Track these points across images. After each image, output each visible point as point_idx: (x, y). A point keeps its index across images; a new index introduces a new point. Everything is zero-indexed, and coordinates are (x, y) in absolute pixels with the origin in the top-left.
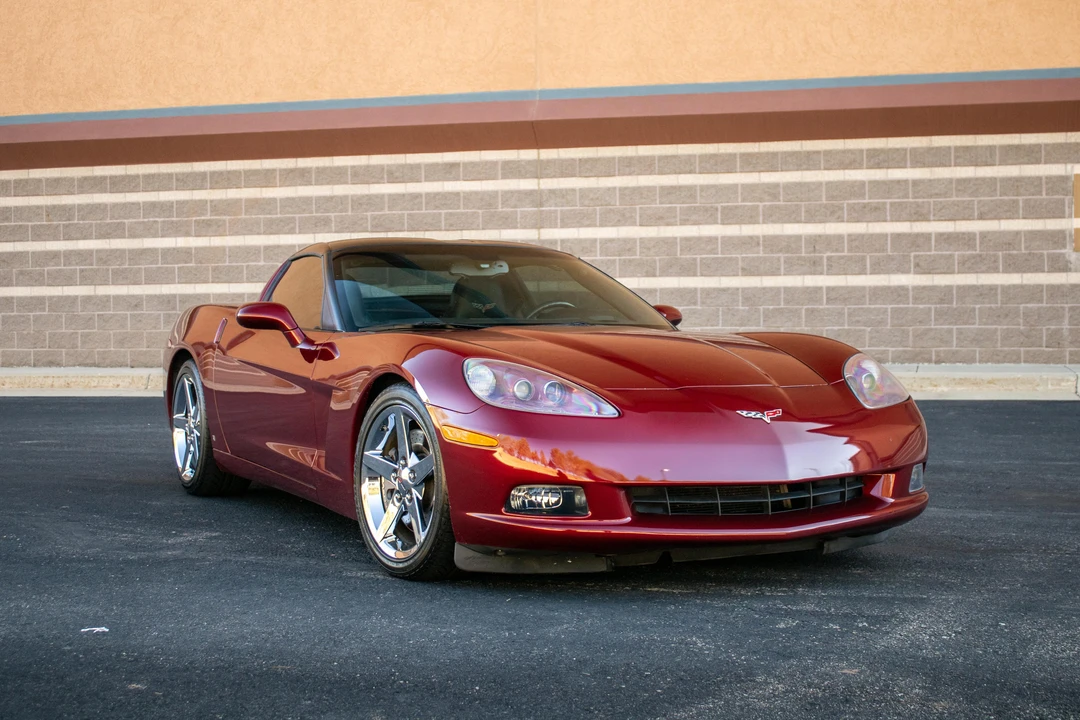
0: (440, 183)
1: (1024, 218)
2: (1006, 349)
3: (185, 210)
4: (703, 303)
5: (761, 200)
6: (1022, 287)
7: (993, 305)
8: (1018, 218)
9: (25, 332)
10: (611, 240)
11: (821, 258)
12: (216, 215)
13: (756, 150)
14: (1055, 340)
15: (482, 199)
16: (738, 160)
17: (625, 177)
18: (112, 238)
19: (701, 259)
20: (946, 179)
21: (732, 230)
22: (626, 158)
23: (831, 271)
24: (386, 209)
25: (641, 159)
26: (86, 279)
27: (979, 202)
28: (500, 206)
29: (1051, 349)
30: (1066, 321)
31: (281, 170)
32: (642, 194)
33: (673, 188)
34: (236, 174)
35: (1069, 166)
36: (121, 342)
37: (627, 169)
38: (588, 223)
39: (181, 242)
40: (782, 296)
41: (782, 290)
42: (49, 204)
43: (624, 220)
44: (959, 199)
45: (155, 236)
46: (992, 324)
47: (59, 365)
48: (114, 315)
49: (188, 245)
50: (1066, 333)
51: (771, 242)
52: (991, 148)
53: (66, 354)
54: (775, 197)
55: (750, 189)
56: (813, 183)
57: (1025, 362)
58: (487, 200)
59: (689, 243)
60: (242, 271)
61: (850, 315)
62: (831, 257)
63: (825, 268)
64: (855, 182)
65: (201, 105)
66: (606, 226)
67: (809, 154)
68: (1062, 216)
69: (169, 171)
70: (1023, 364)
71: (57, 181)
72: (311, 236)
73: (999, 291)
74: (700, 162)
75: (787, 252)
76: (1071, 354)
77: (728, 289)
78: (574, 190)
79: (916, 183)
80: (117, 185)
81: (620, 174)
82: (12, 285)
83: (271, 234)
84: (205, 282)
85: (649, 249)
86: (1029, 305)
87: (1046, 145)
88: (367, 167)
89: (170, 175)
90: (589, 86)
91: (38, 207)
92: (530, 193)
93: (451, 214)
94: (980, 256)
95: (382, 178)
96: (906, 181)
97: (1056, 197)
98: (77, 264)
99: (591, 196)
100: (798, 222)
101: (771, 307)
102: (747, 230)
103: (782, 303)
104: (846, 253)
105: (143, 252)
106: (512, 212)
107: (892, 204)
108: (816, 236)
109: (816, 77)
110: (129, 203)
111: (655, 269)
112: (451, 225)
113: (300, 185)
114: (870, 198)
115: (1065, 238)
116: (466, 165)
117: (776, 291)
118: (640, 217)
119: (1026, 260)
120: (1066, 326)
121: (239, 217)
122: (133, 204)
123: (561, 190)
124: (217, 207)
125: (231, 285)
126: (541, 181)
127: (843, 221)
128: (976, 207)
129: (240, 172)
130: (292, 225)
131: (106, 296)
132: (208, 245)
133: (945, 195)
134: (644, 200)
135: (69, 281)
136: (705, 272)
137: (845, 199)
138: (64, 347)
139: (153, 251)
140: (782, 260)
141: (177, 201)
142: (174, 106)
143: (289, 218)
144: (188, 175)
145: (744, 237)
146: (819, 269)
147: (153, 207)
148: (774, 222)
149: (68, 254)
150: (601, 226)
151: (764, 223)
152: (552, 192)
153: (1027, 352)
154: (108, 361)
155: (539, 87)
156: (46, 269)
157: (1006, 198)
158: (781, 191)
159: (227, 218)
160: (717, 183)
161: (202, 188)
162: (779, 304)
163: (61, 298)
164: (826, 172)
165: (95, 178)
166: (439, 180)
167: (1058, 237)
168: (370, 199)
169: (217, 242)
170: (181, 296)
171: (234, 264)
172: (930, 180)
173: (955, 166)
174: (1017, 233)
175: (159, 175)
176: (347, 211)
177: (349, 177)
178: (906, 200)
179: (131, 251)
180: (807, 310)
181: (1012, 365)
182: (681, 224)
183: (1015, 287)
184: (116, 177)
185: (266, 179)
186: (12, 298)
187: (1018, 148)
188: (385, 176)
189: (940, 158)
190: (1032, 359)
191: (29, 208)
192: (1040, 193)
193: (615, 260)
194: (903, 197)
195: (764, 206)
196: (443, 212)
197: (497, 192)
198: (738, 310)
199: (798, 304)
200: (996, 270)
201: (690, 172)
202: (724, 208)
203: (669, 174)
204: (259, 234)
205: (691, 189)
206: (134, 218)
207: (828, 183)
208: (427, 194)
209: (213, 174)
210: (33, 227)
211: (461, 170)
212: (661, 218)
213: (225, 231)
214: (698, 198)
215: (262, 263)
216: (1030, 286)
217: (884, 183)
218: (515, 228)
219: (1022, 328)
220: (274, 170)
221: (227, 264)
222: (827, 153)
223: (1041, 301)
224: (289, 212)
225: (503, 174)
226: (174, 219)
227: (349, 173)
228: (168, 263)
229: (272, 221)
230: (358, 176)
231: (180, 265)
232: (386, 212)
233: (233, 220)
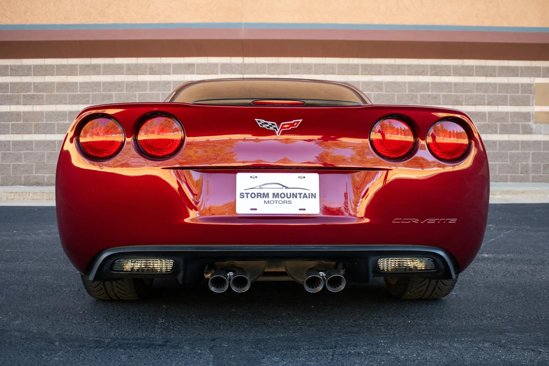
0: (183, 75)
1: (510, 105)
2: (501, 174)
3: (17, 88)
5: (373, 91)
6: (509, 142)
7: (495, 151)
8: (507, 105)
12: (37, 92)
13: (370, 63)
14: (525, 170)
16: (360, 67)
17: (295, 75)
20: (472, 83)
22: (296, 64)
24: (148, 90)
25: (305, 66)
27: (488, 96)
29: (523, 175)
30: (530, 160)
31: (80, 65)
34: (51, 67)
35: (532, 79)
37: (296, 71)
39: (14, 108)
44: (478, 94)
46: (494, 161)
49: (18, 110)
50: (530, 166)
52: (494, 68)
54: (380, 89)
55: (366, 85)
56: (402, 82)
57: (510, 181)
60: (54, 127)
64: (424, 82)
65: (28, 23)
67: (399, 67)
68: (528, 105)
69: (6, 64)
70: (509, 183)
73: (498, 144)
74: (339, 68)
76: (533, 177)
79: (456, 84)
81: (292, 74)
83: (74, 104)
84: (30, 133)
86: (513, 151)
87: (521, 67)
88: (136, 65)
89: (6, 67)
90: (274, 22)
94: (488, 125)
95: (146, 71)
96: (451, 83)
97: (526, 94)
107: (443, 95)
109: (402, 24)
113: (93, 75)
114: (432, 92)
115: (530, 116)
116: (199, 65)
119: (512, 127)
120: (530, 163)
121: (53, 93)
124: (37, 87)
125: (47, 135)
128: (486, 98)
129: (54, 66)
130: (87, 99)
132: (32, 110)
133: (471, 91)
137: (418, 91)
141: (11, 83)
142: (10, 24)
143: (86, 95)
144: (19, 67)
153: (511, 176)
155: (244, 21)
157: (501, 94)
158: (384, 85)
159: (45, 94)
160: (347, 80)
161: (27, 75)
164: (408, 76)
166: (181, 74)
167: (526, 116)
168: (138, 84)
169: (37, 108)
170: (14, 142)
171: (49, 122)
172: (463, 83)
173: (476, 76)
174: (507, 113)
176: (123, 91)
177: (125, 70)
178: (450, 93)
181: (504, 183)
183: (505, 142)
185: (71, 70)
187: (508, 68)
188: (148, 70)
189: (468, 71)
190: (514, 180)
192: (518, 92)
194: (449, 92)
195: (375, 94)
200: (496, 132)
201: (333, 73)
203: (321, 74)
204: (65, 104)
207: (410, 83)
208: (174, 82)
209: (36, 66)
211: (196, 68)
213: (43, 102)
216: (512, 141)
217: (440, 84)
219: (509, 163)
220: (76, 65)
221: (44, 122)
222: (409, 66)
223: (518, 149)
224: (85, 91)
225: (221, 71)
226: (9, 94)
227: (125, 68)
228: (4, 121)
229: (74, 96)
230: (131, 70)
231: (13, 123)
232: (148, 92)
233: (49, 95)
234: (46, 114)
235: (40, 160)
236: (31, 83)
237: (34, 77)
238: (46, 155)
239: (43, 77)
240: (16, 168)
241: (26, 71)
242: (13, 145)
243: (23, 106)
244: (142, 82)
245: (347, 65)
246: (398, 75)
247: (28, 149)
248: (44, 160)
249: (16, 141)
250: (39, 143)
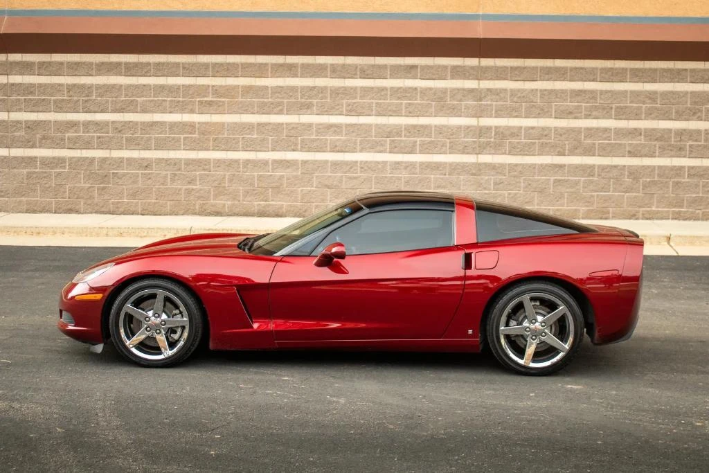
0: (402, 80)
3: (191, 92)
4: (599, 175)
5: (644, 103)
9: (47, 185)
10: (533, 128)
11: (685, 145)
12: (217, 97)
13: (642, 66)
15: (435, 94)
16: (628, 72)
17: (545, 82)
18: (126, 112)
19: (599, 144)
21: (622, 124)
22: (547, 67)
23: (691, 155)
24: (359, 98)
25: (557, 69)
26: (102, 145)
28: (449, 100)
31: (272, 64)
32: (557, 95)
33: (581, 91)
34: (235, 65)
36: (134, 195)
37: (547, 76)
38: (516, 114)
39: (186, 117)
40: (656, 172)
41: (656, 168)
42: (69, 82)
43: (542, 113)
45: (164, 111)
47: (78, 212)
48: (128, 173)
49: (191, 120)
51: (650, 134)
53: (85, 203)
54: (654, 100)
55: (636, 95)
56: (682, 92)
58: (440, 95)
59: (590, 132)
60: (238, 143)
61: (703, 186)
62: (692, 145)
63: (688, 152)
66: (529, 117)
67: (679, 71)
69: (177, 61)
71: (78, 64)
72: (297, 116)
74: (601, 73)
75: (661, 140)
77: (618, 166)
78: (506, 90)
80: (130, 70)
81: (541, 80)
82: (36, 147)
83: (263, 114)
84: (207, 149)
85: (561, 135)
88: (343, 65)
89: (177, 65)
90: (519, 13)
91: (60, 85)
92: (472, 90)
93: (410, 104)
95: (356, 74)
98: (95, 132)
99: (519, 95)
100: (670, 119)
101: (648, 180)
102: (633, 124)
103: (656, 177)
104: (702, 143)
105: (154, 124)
106: (457, 104)
108: (682, 130)
109: (687, 16)
110: (141, 85)
111: (564, 150)
112: (410, 113)
113: (288, 77)
116: (423, 67)
117: (653, 168)
118: (555, 111)
121: (237, 100)
122: (144, 86)
123: (496, 89)
124: (217, 91)
125: (229, 152)
126: (481, 82)
127: (701, 120)
129: (237, 65)
130: (280, 107)
131: (120, 158)
132: (209, 120)
134: (557, 100)
135: (88, 145)
136: (601, 154)
137: (703, 104)
138: (82, 198)
139: (163, 123)
140: (657, 146)
142: (182, 9)
143: (279, 102)
144: (194, 64)
145: (631, 129)
146: (683, 153)
147: (162, 87)
148: (654, 119)
149: (87, 124)
150: (526, 117)
151: (645, 119)
152: (489, 90)
154: (121, 210)
155: (481, 12)
156: (67, 135)
158: (659, 96)
159: (226, 100)
160: (613, 89)
161: (204, 76)
162: (654, 178)
163: (79, 159)
164: (691, 84)
165: (111, 63)
166: (400, 78)
168: (346, 90)
169: (216, 118)
170: (186, 160)
171: (231, 136)
175: (168, 64)
176: (326, 98)
179: (143, 123)
180: (673, 182)
182: (585, 118)
184: (130, 63)
185: (261, 71)
186: (36, 157)
188: (358, 73)
191: (52, 86)
193: (535, 143)
195: (646, 107)
196: (404, 102)
197: (446, 89)
198: (624, 181)
199: (667, 178)
201: (593, 81)
202: (618, 107)
203: (578, 81)
204: (253, 113)
205: (592, 92)
206: (146, 96)
207: (691, 93)
208: (392, 88)
209: (215, 65)
210: (55, 101)
211: (419, 71)
212: (571, 113)
213: (224, 110)
214: (598, 99)
215: (255, 136)
218: (460, 116)
220: (266, 64)
221: (226, 136)
222: (693, 71)
224: (278, 97)
225: (451, 76)
226: (181, 99)
227: (329, 69)
228: (175, 133)
229: (264, 104)
230: (336, 72)
231: (185, 136)
232: (358, 100)
233: (231, 102)
234: (228, 125)
235: (220, 184)
236: (209, 86)
237: (213, 78)
238: (227, 177)
239: (224, 78)
240: (188, 192)
241: (202, 70)
242: (185, 164)
243: (198, 115)
244: (351, 88)
245: (612, 69)
246: (678, 82)
247: (204, 170)
248: (225, 183)
249: (189, 159)
250: (219, 163)
